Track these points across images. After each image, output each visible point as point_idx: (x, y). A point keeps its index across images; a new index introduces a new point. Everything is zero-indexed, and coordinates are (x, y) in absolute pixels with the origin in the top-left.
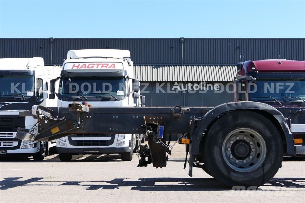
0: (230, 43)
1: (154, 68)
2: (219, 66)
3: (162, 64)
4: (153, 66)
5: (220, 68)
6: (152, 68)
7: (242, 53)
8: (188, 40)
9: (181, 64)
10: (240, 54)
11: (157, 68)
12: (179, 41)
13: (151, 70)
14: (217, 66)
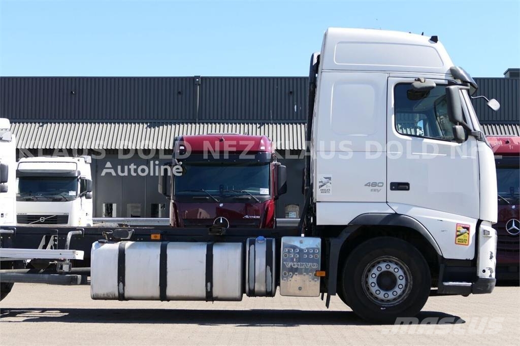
0: (277, 85)
1: (150, 127)
2: (259, 124)
3: (163, 121)
4: (149, 124)
5: (260, 127)
6: (147, 128)
7: (297, 102)
8: (208, 80)
9: (196, 120)
10: (295, 103)
11: (154, 127)
12: (191, 82)
13: (145, 130)
14: (256, 124)
